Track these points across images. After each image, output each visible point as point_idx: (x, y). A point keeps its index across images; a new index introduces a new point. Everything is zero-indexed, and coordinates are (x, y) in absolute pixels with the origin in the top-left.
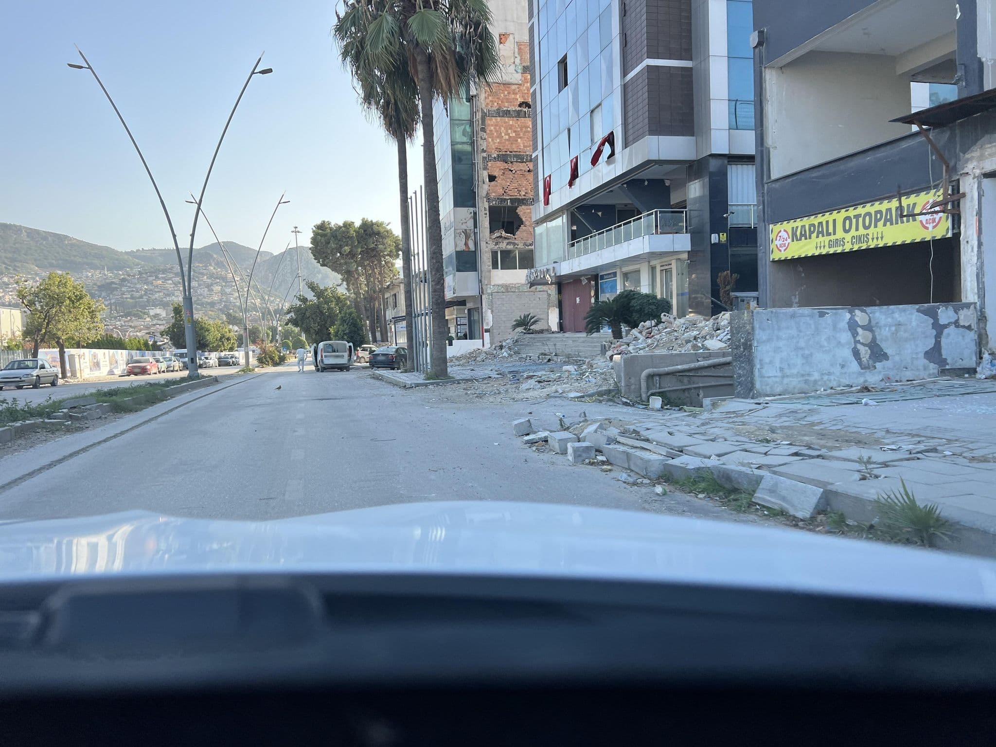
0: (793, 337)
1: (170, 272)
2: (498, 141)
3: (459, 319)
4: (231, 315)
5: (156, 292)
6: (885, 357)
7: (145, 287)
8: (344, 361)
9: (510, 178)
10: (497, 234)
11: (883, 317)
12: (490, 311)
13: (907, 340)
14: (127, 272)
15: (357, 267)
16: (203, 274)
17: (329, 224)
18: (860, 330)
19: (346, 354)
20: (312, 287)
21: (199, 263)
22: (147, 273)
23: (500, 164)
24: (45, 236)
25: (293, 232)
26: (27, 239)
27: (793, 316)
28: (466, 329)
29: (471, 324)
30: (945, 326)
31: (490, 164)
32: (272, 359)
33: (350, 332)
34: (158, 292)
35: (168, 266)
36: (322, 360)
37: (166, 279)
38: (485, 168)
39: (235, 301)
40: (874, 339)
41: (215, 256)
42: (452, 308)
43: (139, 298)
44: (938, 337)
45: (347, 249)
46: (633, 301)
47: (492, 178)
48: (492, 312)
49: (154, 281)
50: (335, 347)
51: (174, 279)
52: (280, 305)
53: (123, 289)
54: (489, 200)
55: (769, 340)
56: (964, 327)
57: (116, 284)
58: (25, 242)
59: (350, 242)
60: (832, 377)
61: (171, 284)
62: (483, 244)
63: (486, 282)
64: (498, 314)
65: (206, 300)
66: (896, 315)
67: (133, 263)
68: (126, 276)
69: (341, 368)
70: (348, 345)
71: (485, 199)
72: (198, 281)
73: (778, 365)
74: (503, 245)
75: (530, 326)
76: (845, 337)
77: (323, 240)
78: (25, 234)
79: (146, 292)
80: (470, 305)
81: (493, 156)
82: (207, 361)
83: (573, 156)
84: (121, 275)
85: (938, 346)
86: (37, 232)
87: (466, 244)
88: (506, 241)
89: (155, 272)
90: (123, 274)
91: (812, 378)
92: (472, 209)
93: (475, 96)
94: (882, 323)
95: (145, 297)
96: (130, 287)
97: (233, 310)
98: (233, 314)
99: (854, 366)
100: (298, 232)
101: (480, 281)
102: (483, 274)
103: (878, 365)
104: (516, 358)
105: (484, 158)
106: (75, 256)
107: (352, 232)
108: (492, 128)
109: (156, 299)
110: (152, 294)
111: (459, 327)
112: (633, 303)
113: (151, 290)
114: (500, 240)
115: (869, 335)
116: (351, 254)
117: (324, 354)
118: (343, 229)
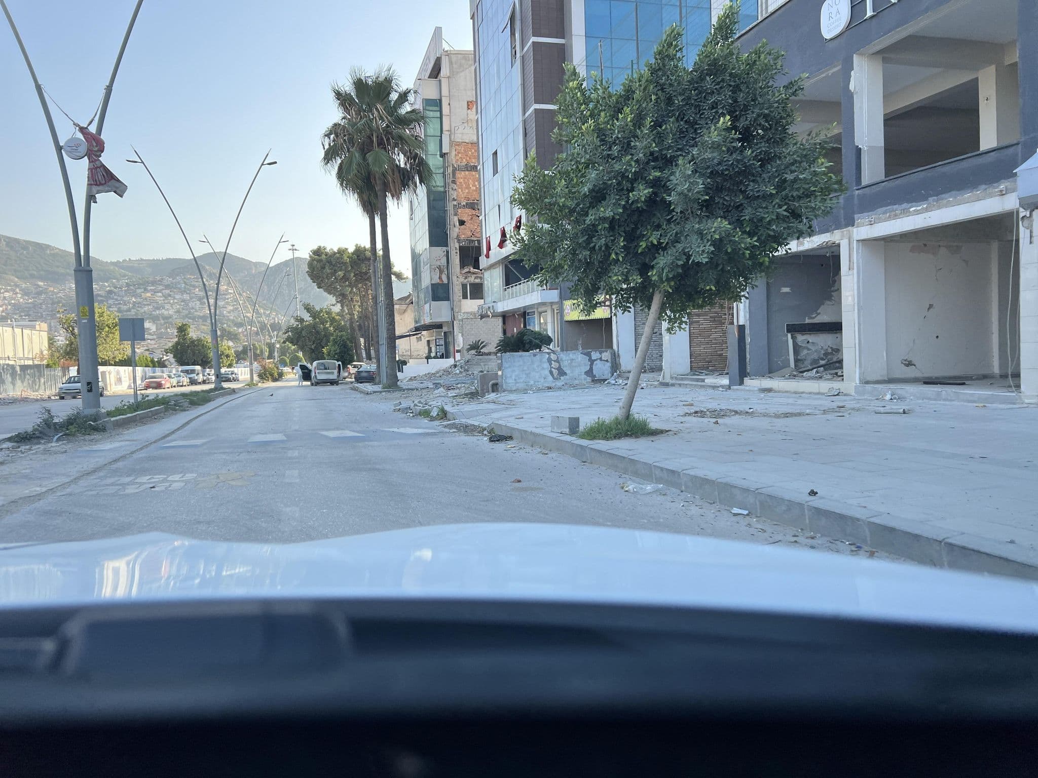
0: (521, 365)
1: (160, 284)
2: (467, 191)
3: (437, 340)
4: (225, 330)
5: (145, 305)
6: (565, 374)
7: (134, 299)
8: (334, 377)
9: (477, 223)
10: (466, 270)
11: (564, 357)
12: (460, 334)
13: (576, 366)
14: (113, 284)
15: (352, 289)
16: (194, 287)
17: (325, 249)
18: (553, 362)
19: (336, 371)
20: (308, 308)
21: (191, 274)
22: (135, 285)
23: (468, 211)
24: (26, 245)
25: (290, 250)
26: (6, 249)
27: (521, 356)
28: (442, 350)
29: (446, 344)
30: (595, 360)
31: (460, 211)
32: (272, 375)
33: (340, 353)
34: (148, 305)
35: (158, 278)
36: (316, 376)
37: (155, 292)
38: (456, 214)
39: (229, 315)
40: (560, 366)
41: (207, 267)
42: (432, 331)
43: (127, 311)
44: (592, 365)
45: (341, 273)
46: (525, 337)
47: (462, 223)
48: (463, 335)
49: (143, 294)
50: (326, 366)
51: (164, 291)
52: (276, 319)
53: (109, 302)
54: (459, 241)
55: (510, 367)
56: (604, 360)
57: (101, 296)
58: (4, 252)
59: (343, 267)
60: (539, 383)
61: (161, 297)
62: (455, 278)
63: (457, 310)
64: (468, 337)
65: (198, 313)
66: (571, 355)
67: (120, 274)
68: (112, 288)
69: (333, 383)
70: (337, 363)
71: (456, 240)
72: (189, 294)
73: (513, 378)
74: (472, 279)
75: (481, 349)
76: (546, 365)
77: (319, 265)
78: (4, 243)
79: (134, 305)
80: (445, 329)
81: (462, 204)
82: (210, 377)
83: (502, 226)
84: (107, 287)
85: (591, 369)
86: (17, 241)
87: (440, 278)
88: (473, 276)
89: (144, 285)
90: (109, 286)
91: (530, 384)
92: (444, 249)
93: (447, 153)
94: (564, 359)
95: (133, 310)
96: (117, 300)
97: (227, 324)
98: (227, 329)
99: (551, 378)
100: (296, 250)
101: (452, 309)
102: (455, 303)
103: (562, 378)
104: (464, 374)
105: (455, 206)
106: (58, 267)
107: (345, 258)
108: (462, 180)
109: (145, 312)
110: (141, 307)
111: (438, 347)
112: (525, 338)
113: (139, 303)
114: (469, 275)
115: (557, 365)
116: (345, 278)
117: (317, 371)
118: (338, 255)
